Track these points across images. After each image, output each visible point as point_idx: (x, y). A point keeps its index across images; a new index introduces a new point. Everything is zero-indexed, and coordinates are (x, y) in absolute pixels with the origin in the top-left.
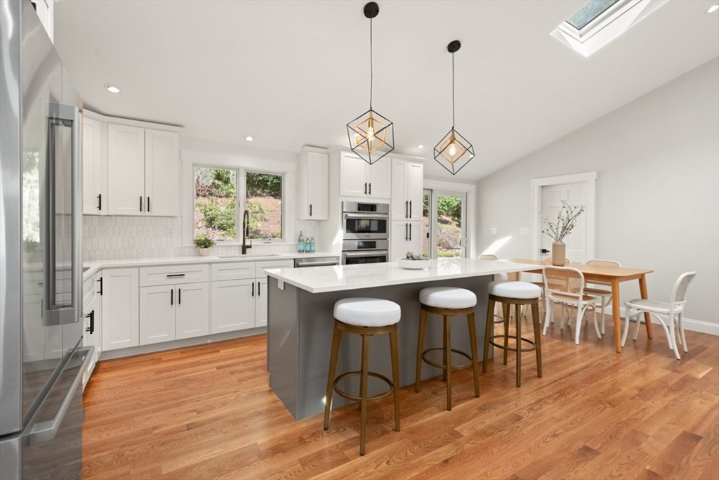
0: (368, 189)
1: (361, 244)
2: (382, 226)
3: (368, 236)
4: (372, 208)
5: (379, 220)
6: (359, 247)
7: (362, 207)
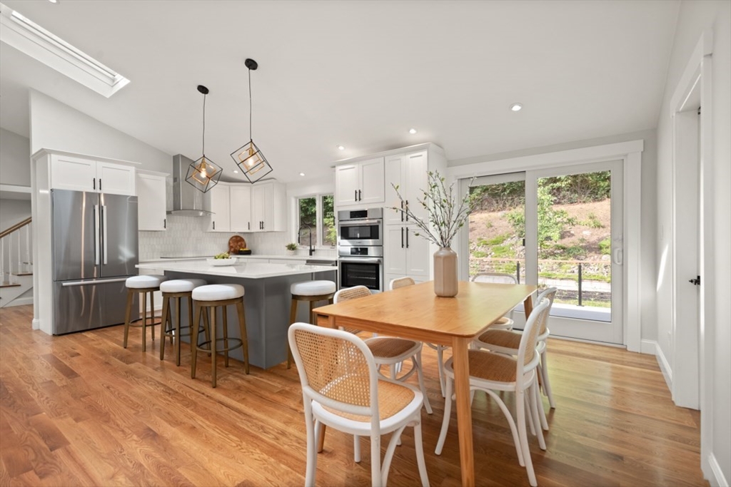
0: (358, 196)
1: (354, 251)
2: (374, 232)
3: (359, 243)
4: (363, 214)
5: (371, 226)
6: (352, 253)
7: (355, 214)
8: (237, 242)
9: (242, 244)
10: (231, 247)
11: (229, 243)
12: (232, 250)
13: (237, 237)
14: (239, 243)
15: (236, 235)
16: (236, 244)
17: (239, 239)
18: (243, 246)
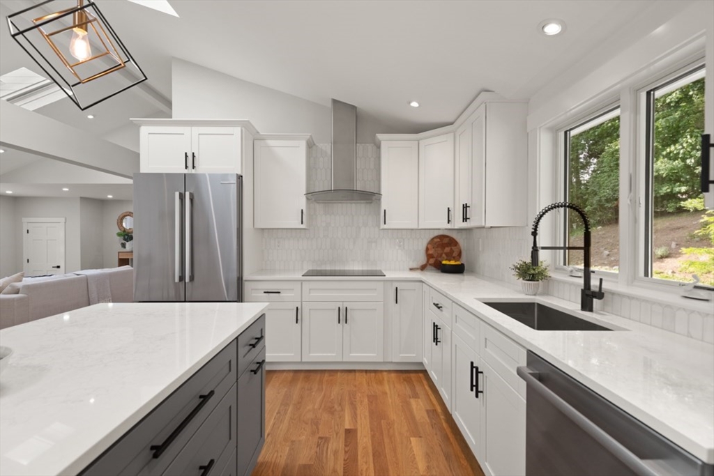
8: (443, 246)
9: (452, 251)
10: (429, 256)
11: (427, 249)
12: (432, 261)
13: (442, 237)
14: (447, 250)
15: (441, 233)
16: (439, 250)
17: (446, 241)
18: (455, 254)
